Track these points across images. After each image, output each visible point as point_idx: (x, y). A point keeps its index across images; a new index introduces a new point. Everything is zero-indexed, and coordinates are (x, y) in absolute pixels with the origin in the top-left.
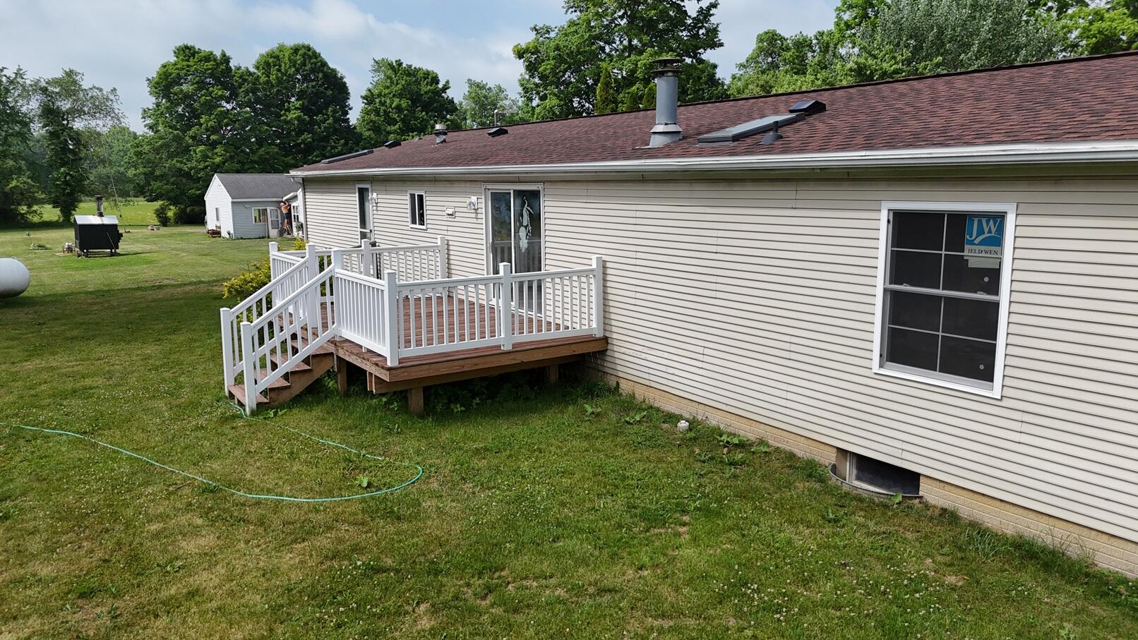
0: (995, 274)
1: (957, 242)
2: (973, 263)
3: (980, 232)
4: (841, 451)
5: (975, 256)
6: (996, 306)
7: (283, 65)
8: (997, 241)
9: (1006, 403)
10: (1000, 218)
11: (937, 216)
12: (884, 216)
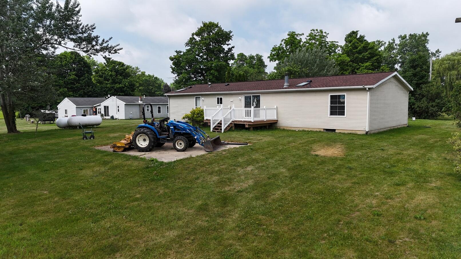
0: (344, 102)
1: (339, 99)
2: (341, 101)
3: (342, 97)
4: (324, 129)
5: (342, 100)
6: (344, 106)
7: (68, 59)
8: (344, 98)
9: (346, 117)
10: (344, 95)
11: (337, 96)
12: (329, 96)
